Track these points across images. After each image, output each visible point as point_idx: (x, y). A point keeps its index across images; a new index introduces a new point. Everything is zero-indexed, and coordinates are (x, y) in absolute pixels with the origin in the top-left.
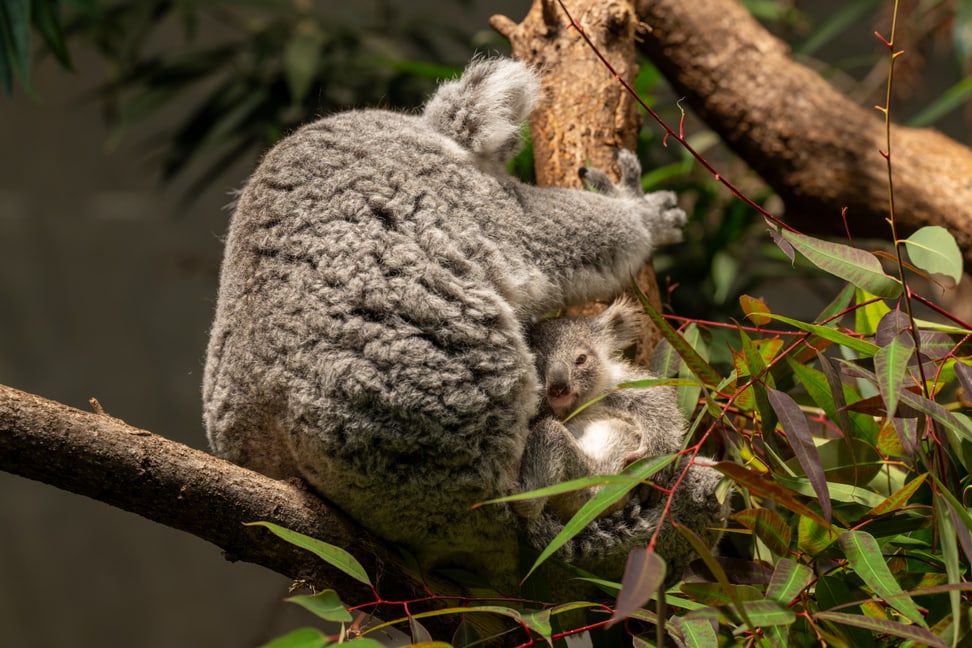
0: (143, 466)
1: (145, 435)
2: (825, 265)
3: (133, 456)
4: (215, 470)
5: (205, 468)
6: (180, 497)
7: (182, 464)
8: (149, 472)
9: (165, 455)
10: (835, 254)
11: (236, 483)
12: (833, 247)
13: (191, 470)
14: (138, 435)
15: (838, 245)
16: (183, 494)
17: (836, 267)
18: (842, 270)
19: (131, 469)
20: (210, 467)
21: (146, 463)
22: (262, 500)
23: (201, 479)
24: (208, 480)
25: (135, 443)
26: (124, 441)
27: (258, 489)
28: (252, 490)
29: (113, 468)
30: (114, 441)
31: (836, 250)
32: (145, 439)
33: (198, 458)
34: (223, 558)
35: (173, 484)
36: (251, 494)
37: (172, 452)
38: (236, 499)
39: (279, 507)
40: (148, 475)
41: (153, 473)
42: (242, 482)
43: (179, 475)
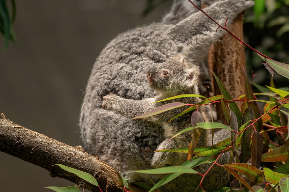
0: (17, 140)
1: (20, 128)
2: (280, 72)
3: (14, 136)
4: (46, 142)
5: (42, 141)
6: (32, 152)
7: (33, 140)
8: (20, 142)
9: (26, 136)
10: (284, 68)
11: (54, 147)
12: (283, 65)
13: (37, 142)
14: (17, 128)
15: (285, 64)
16: (33, 151)
17: (284, 73)
18: (286, 74)
19: (13, 141)
20: (44, 141)
21: (18, 139)
22: (63, 154)
23: (40, 146)
24: (43, 146)
25: (15, 131)
26: (11, 130)
27: (62, 150)
28: (60, 150)
29: (6, 140)
30: (7, 130)
31: (284, 66)
32: (20, 129)
33: (40, 137)
34: (50, 176)
35: (29, 148)
36: (59, 152)
37: (29, 135)
38: (54, 154)
39: (70, 157)
40: (19, 143)
41: (21, 142)
42: (56, 147)
43: (31, 144)
